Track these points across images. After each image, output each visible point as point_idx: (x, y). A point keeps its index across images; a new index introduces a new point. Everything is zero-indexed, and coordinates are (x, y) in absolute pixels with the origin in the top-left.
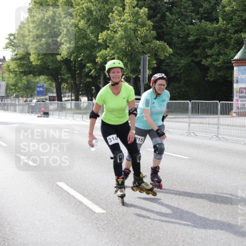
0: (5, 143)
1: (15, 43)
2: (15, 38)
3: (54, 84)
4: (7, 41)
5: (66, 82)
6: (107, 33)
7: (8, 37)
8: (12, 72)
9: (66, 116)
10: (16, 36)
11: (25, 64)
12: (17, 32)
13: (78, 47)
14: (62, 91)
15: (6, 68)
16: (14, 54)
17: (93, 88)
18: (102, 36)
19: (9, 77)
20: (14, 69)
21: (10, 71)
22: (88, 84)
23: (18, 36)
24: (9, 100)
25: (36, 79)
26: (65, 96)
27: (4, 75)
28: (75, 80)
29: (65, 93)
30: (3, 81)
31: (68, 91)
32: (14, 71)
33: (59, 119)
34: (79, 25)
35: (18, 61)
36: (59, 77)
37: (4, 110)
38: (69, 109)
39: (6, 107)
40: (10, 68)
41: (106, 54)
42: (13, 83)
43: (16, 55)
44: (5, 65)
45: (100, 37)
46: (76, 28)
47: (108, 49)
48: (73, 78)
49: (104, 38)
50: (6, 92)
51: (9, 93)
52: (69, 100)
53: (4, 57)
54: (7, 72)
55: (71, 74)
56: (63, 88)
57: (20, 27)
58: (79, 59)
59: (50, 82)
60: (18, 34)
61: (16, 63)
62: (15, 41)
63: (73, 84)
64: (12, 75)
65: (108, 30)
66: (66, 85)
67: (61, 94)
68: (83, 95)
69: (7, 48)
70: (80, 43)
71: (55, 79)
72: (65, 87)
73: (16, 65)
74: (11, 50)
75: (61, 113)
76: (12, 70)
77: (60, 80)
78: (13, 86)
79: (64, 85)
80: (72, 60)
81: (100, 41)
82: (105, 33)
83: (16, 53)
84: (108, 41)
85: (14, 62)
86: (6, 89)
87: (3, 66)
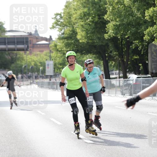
0: (60, 122)
1: (61, 22)
2: (61, 17)
3: (102, 62)
4: (54, 21)
5: (114, 60)
6: (154, 10)
7: (55, 17)
8: (59, 51)
9: (116, 94)
10: (62, 15)
11: (72, 43)
12: (63, 11)
13: (123, 24)
14: (110, 69)
15: (53, 47)
16: (61, 34)
17: (141, 65)
18: (148, 13)
19: (57, 56)
20: (61, 48)
21: (57, 50)
22: (135, 61)
23: (64, 16)
24: (57, 78)
25: (83, 57)
26: (113, 74)
27: (52, 55)
28: (123, 57)
29: (112, 71)
30: (50, 60)
31: (115, 68)
32: (61, 50)
33: (109, 97)
34: (125, 3)
35: (66, 40)
36: (107, 55)
37: (54, 89)
38: (117, 87)
39: (55, 86)
40: (58, 47)
41: (154, 31)
42: (61, 62)
43: (63, 34)
44: (52, 45)
45: (146, 14)
46: (122, 6)
47: (155, 26)
48: (121, 55)
49: (151, 15)
50: (54, 71)
51: (57, 72)
52: (116, 78)
53: (51, 37)
54: (55, 52)
55: (118, 52)
56: (111, 65)
57: (66, 6)
58: (126, 37)
59: (97, 60)
60: (64, 13)
61: (63, 42)
62: (62, 20)
63: (121, 62)
64: (59, 55)
65: (154, 7)
66: (114, 63)
67: (109, 72)
68: (130, 72)
69: (53, 27)
70: (125, 20)
71: (103, 57)
72: (113, 64)
73: (63, 45)
74: (57, 29)
75: (110, 90)
76: (60, 50)
77: (107, 59)
78: (60, 65)
79: (112, 63)
80: (119, 37)
81: (147, 18)
82: (151, 9)
83: (62, 32)
84: (154, 17)
85: (61, 41)
86: (54, 68)
87: (51, 45)
